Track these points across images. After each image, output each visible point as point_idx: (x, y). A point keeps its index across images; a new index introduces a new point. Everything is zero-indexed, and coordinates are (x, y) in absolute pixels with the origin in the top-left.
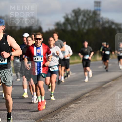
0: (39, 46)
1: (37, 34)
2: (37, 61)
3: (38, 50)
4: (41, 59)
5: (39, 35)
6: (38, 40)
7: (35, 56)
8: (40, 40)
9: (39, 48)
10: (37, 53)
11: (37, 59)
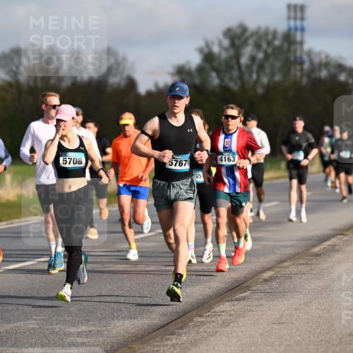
0: (231, 132)
1: (228, 108)
2: (224, 163)
3: (226, 140)
4: (232, 159)
5: (232, 108)
6: (230, 119)
7: (221, 154)
8: (234, 121)
9: (229, 137)
10: (224, 147)
11: (224, 159)
